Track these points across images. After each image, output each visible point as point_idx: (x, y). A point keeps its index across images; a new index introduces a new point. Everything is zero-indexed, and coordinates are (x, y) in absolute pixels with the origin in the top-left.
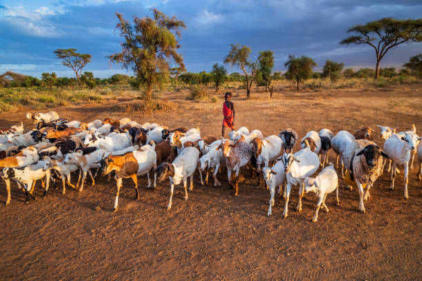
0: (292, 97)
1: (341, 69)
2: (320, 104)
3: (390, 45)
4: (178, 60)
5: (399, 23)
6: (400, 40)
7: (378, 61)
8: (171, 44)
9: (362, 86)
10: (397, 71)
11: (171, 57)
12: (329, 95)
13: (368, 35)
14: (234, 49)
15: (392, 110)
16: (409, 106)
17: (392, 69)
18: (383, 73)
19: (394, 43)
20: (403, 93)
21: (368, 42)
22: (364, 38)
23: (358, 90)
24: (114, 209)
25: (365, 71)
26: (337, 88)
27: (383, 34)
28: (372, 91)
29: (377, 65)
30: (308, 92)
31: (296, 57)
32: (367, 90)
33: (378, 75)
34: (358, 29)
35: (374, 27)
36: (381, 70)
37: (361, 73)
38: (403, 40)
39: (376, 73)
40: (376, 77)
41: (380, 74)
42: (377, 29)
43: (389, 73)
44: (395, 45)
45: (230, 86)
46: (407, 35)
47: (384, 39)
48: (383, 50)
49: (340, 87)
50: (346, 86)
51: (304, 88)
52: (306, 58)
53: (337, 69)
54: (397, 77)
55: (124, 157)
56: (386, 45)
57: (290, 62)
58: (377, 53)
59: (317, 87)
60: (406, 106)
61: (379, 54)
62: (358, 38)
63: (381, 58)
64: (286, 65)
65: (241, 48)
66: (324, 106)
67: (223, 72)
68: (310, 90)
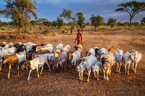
0: (91, 34)
1: (115, 22)
2: (103, 38)
3: (136, 13)
4: (34, 15)
5: (139, 3)
6: (140, 10)
7: (131, 19)
8: (30, 7)
9: (124, 30)
10: (139, 23)
11: (31, 13)
12: (109, 34)
13: (126, 7)
14: (65, 11)
15: (133, 42)
16: (141, 40)
17: (137, 23)
18: (134, 24)
19: (137, 11)
20: (140, 33)
21: (126, 11)
22: (125, 9)
23: (122, 31)
24: (8, 78)
25: (125, 23)
26: (113, 30)
27: (133, 7)
28: (127, 32)
29: (131, 21)
30: (100, 31)
31: (95, 16)
32: (125, 31)
33: (131, 25)
34: (122, 5)
35: (129, 4)
36: (132, 23)
37: (124, 24)
38: (141, 10)
39: (130, 24)
40: (130, 26)
41: (132, 25)
42: (130, 5)
43: (136, 24)
44: (138, 12)
45: (66, 28)
46: (143, 9)
47: (133, 10)
48: (133, 14)
49: (114, 30)
50: (117, 30)
51: (98, 30)
52: (99, 16)
53: (114, 22)
54: (138, 26)
55: (13, 56)
56: (134, 12)
57: (92, 18)
58: (131, 15)
59: (104, 29)
60: (140, 40)
61: (131, 16)
62: (122, 9)
63: (132, 18)
64: (90, 19)
65: (68, 10)
66: (104, 39)
67: (62, 21)
68: (101, 31)
